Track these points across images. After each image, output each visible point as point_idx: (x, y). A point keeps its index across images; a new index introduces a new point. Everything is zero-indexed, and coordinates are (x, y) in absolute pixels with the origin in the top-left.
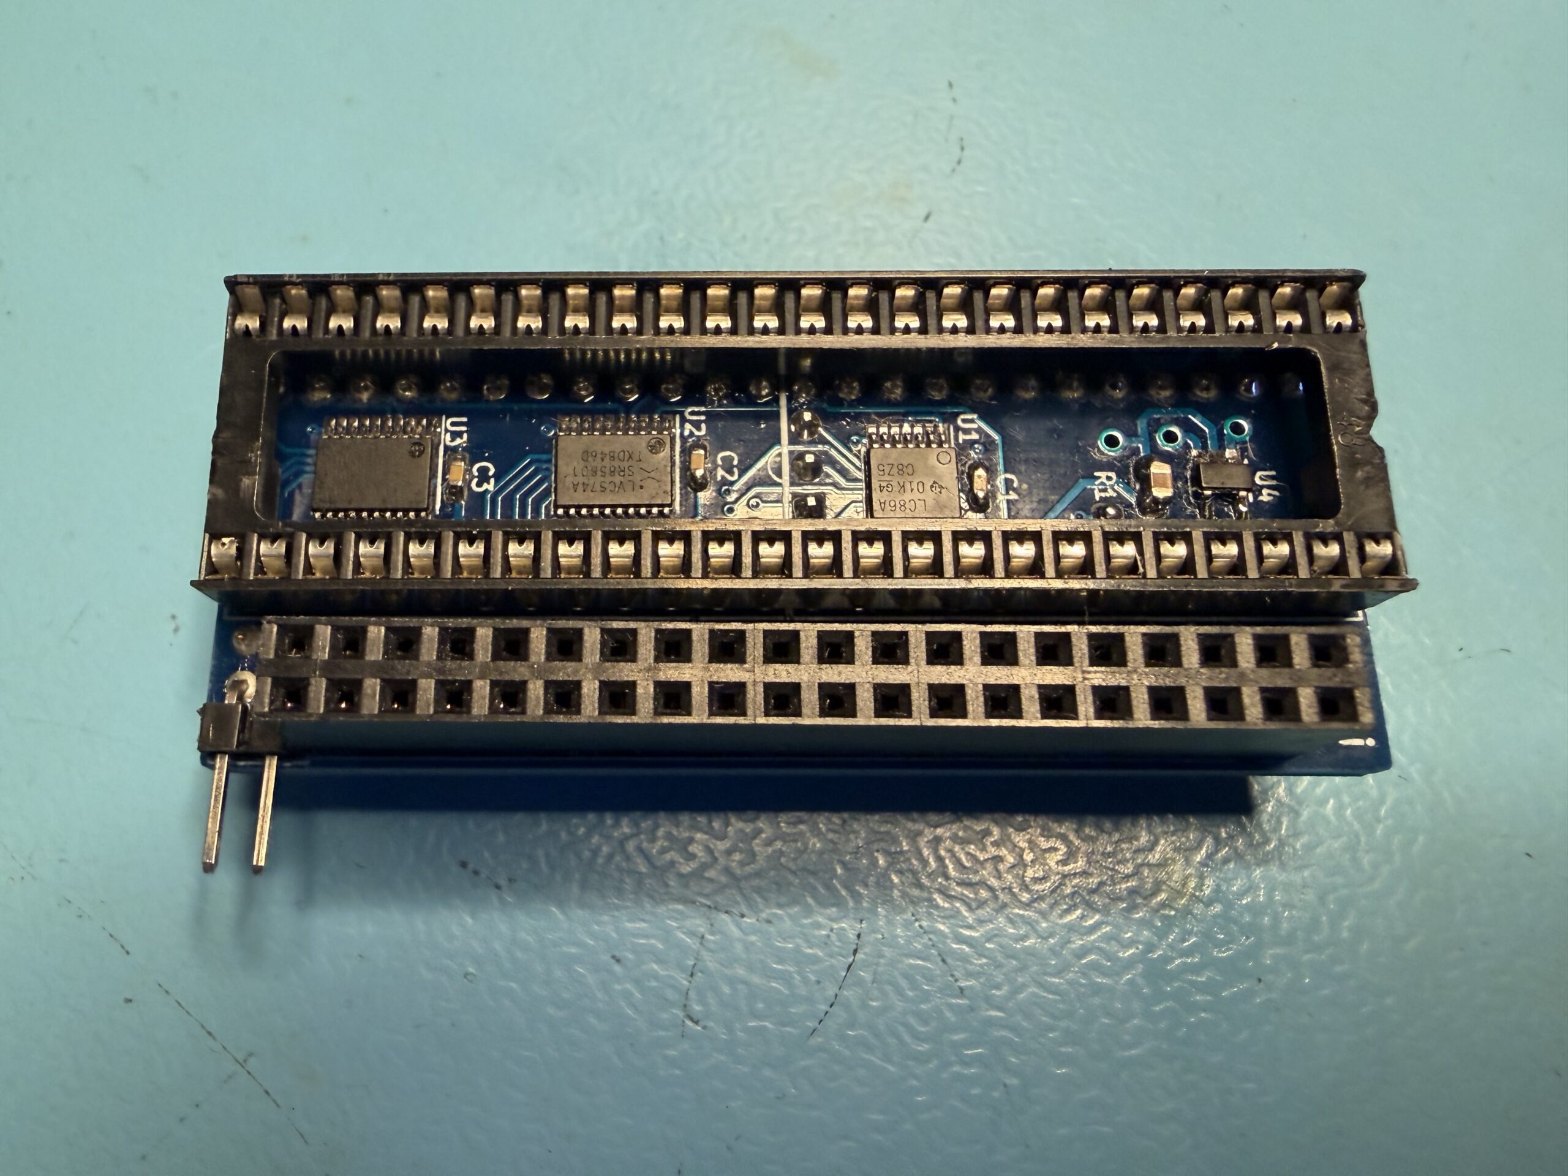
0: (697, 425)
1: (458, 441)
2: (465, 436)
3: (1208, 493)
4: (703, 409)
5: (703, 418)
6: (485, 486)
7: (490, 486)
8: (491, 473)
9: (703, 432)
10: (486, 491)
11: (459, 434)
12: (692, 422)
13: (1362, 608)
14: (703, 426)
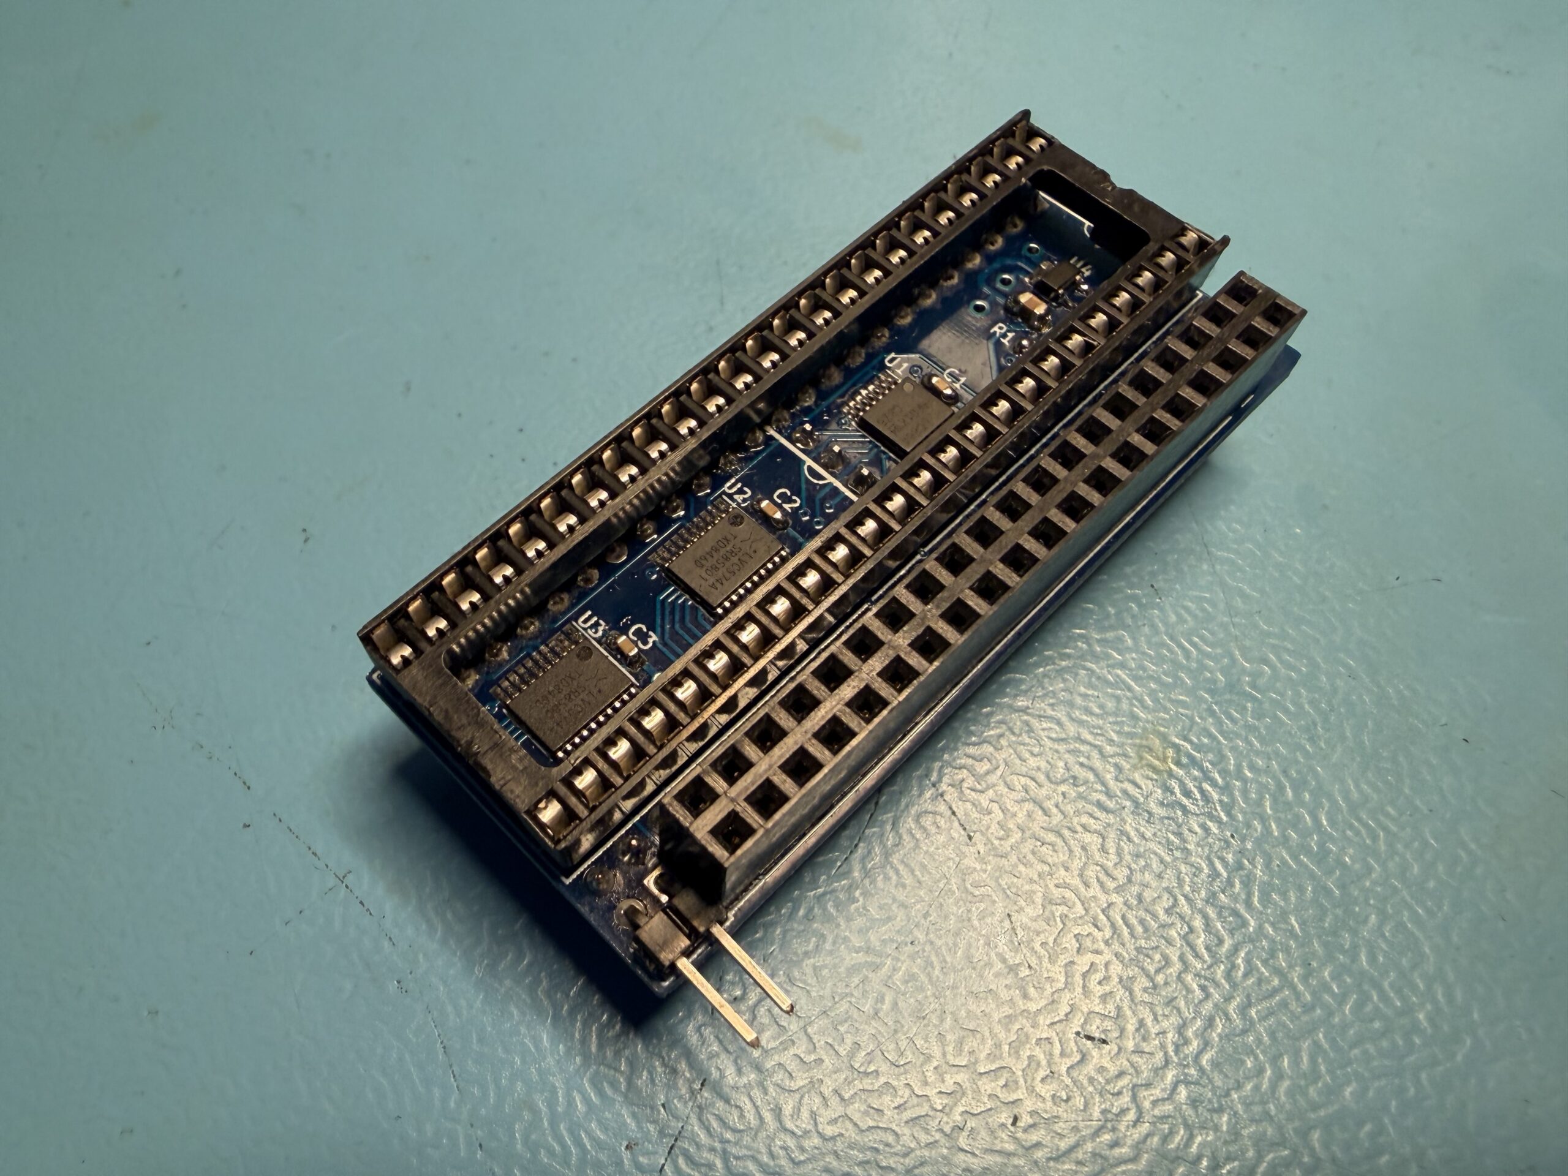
0: (740, 491)
1: (601, 629)
2: (601, 622)
3: (1061, 291)
4: (733, 481)
5: (739, 485)
6: (651, 641)
7: (653, 638)
8: (645, 630)
9: (749, 493)
10: (654, 642)
11: (597, 624)
12: (736, 493)
13: (1197, 289)
14: (746, 489)
